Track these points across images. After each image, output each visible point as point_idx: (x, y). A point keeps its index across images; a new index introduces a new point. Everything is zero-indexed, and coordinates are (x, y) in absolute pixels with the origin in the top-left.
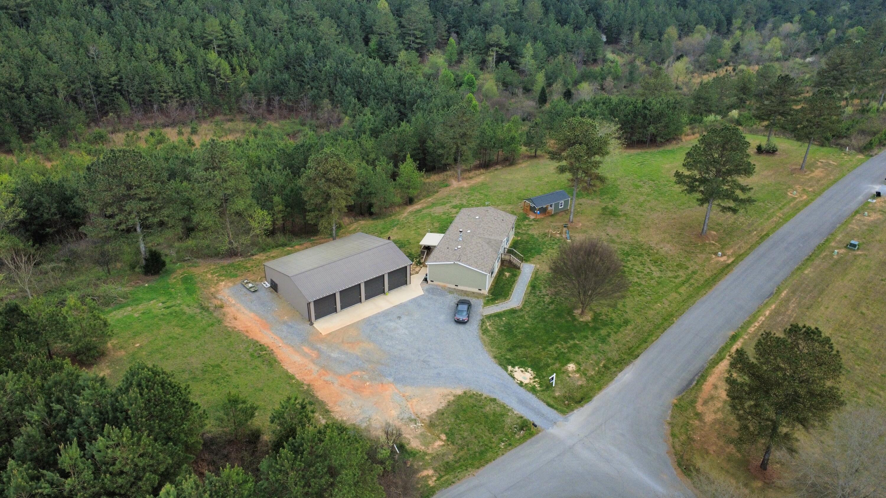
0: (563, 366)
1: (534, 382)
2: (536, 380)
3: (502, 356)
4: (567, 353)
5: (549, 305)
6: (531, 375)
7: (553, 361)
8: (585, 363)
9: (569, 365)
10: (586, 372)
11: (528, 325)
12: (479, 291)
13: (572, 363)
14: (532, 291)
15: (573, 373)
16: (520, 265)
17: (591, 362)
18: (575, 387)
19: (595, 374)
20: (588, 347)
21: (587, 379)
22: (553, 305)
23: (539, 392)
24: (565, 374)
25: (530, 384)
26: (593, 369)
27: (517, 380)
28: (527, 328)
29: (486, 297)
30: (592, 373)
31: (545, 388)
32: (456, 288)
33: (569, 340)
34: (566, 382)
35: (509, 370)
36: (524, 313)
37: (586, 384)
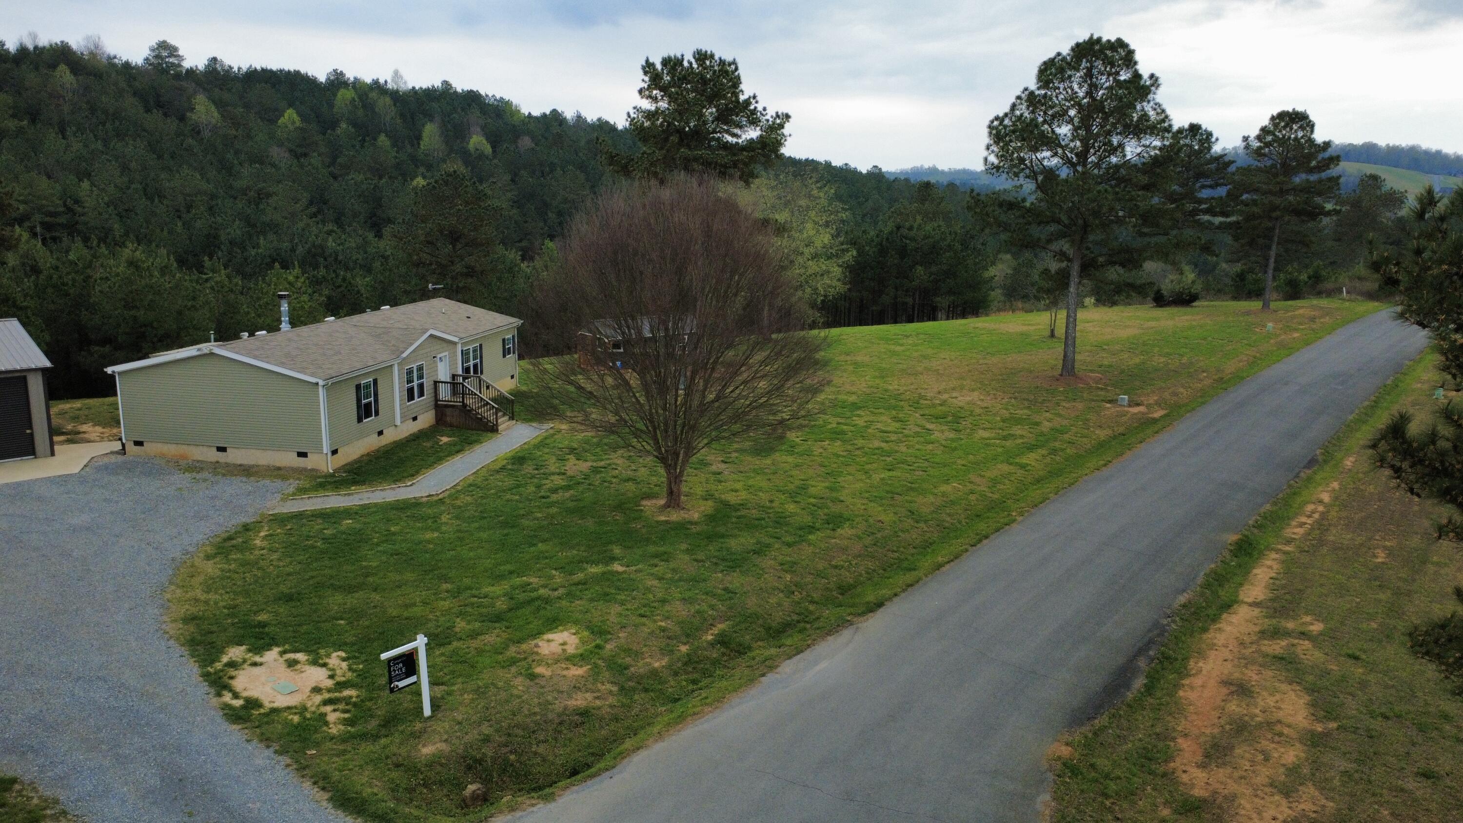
0: (520, 640)
1: (329, 702)
2: (348, 693)
4: (559, 598)
5: (555, 491)
6: (331, 677)
7: (477, 625)
8: (629, 629)
9: (550, 636)
10: (628, 660)
11: (436, 535)
12: (301, 462)
13: (566, 630)
14: (510, 467)
15: (557, 661)
16: (499, 421)
17: (663, 624)
18: (550, 716)
19: (669, 667)
20: (660, 579)
21: (622, 688)
22: (572, 492)
23: (329, 745)
24: (513, 669)
25: (302, 709)
26: (666, 651)
27: (236, 696)
28: (429, 542)
29: (319, 477)
30: (657, 665)
31: (373, 724)
32: (222, 461)
33: (585, 565)
34: (503, 695)
35: (225, 659)
36: (443, 508)
37: (611, 706)
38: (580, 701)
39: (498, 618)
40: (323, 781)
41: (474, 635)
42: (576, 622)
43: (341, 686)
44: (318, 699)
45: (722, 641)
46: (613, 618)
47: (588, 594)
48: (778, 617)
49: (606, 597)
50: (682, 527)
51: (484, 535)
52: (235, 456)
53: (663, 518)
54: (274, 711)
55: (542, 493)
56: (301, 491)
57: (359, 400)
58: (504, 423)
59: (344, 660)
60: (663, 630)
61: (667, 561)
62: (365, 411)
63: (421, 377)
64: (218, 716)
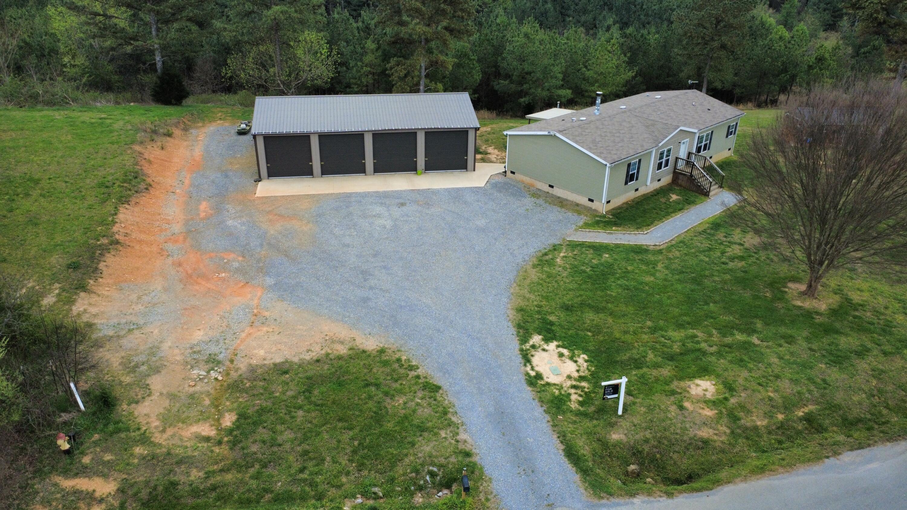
0: (681, 379)
1: (574, 387)
2: (584, 384)
3: (539, 313)
4: (712, 354)
5: (732, 259)
6: (578, 371)
7: (660, 359)
8: (749, 392)
9: (698, 381)
10: (742, 414)
11: (652, 279)
12: (590, 204)
13: (711, 380)
14: (708, 231)
15: (698, 401)
16: (712, 188)
17: (771, 395)
18: (685, 438)
19: (766, 427)
20: (781, 358)
21: (732, 432)
22: (743, 263)
23: (569, 415)
24: (672, 398)
25: (560, 387)
26: (769, 415)
27: (532, 369)
28: (647, 284)
29: (597, 216)
30: (759, 423)
31: (592, 409)
32: (550, 192)
33: (735, 332)
34: (662, 415)
35: (531, 343)
36: (660, 257)
37: (722, 442)
38: (705, 433)
39: (671, 358)
40: (563, 437)
41: (656, 366)
42: (718, 376)
43: (582, 378)
44: (569, 383)
45: (809, 419)
46: (741, 381)
47: (729, 357)
48: (855, 412)
49: (741, 362)
50: (809, 315)
51: (679, 287)
52: (557, 192)
53: (799, 303)
54: (548, 384)
55: (723, 260)
56: (587, 225)
57: (628, 172)
58: (715, 190)
59: (586, 361)
60: (771, 399)
61: (789, 343)
62: (630, 178)
63: (668, 156)
64: (523, 378)
